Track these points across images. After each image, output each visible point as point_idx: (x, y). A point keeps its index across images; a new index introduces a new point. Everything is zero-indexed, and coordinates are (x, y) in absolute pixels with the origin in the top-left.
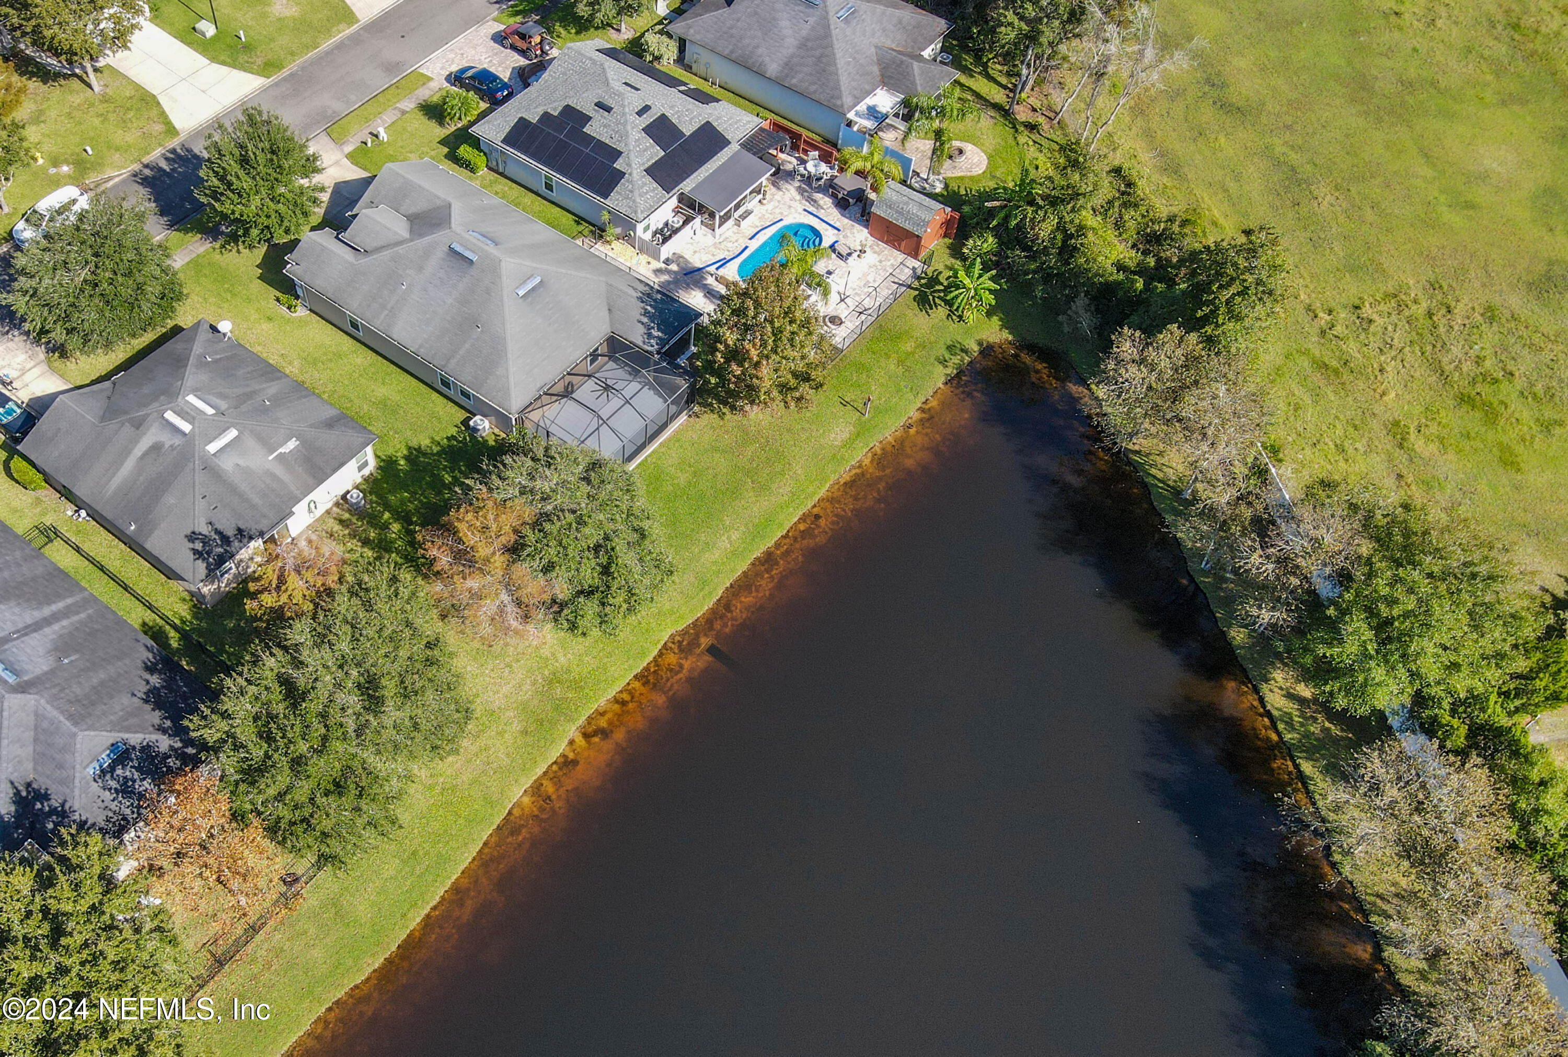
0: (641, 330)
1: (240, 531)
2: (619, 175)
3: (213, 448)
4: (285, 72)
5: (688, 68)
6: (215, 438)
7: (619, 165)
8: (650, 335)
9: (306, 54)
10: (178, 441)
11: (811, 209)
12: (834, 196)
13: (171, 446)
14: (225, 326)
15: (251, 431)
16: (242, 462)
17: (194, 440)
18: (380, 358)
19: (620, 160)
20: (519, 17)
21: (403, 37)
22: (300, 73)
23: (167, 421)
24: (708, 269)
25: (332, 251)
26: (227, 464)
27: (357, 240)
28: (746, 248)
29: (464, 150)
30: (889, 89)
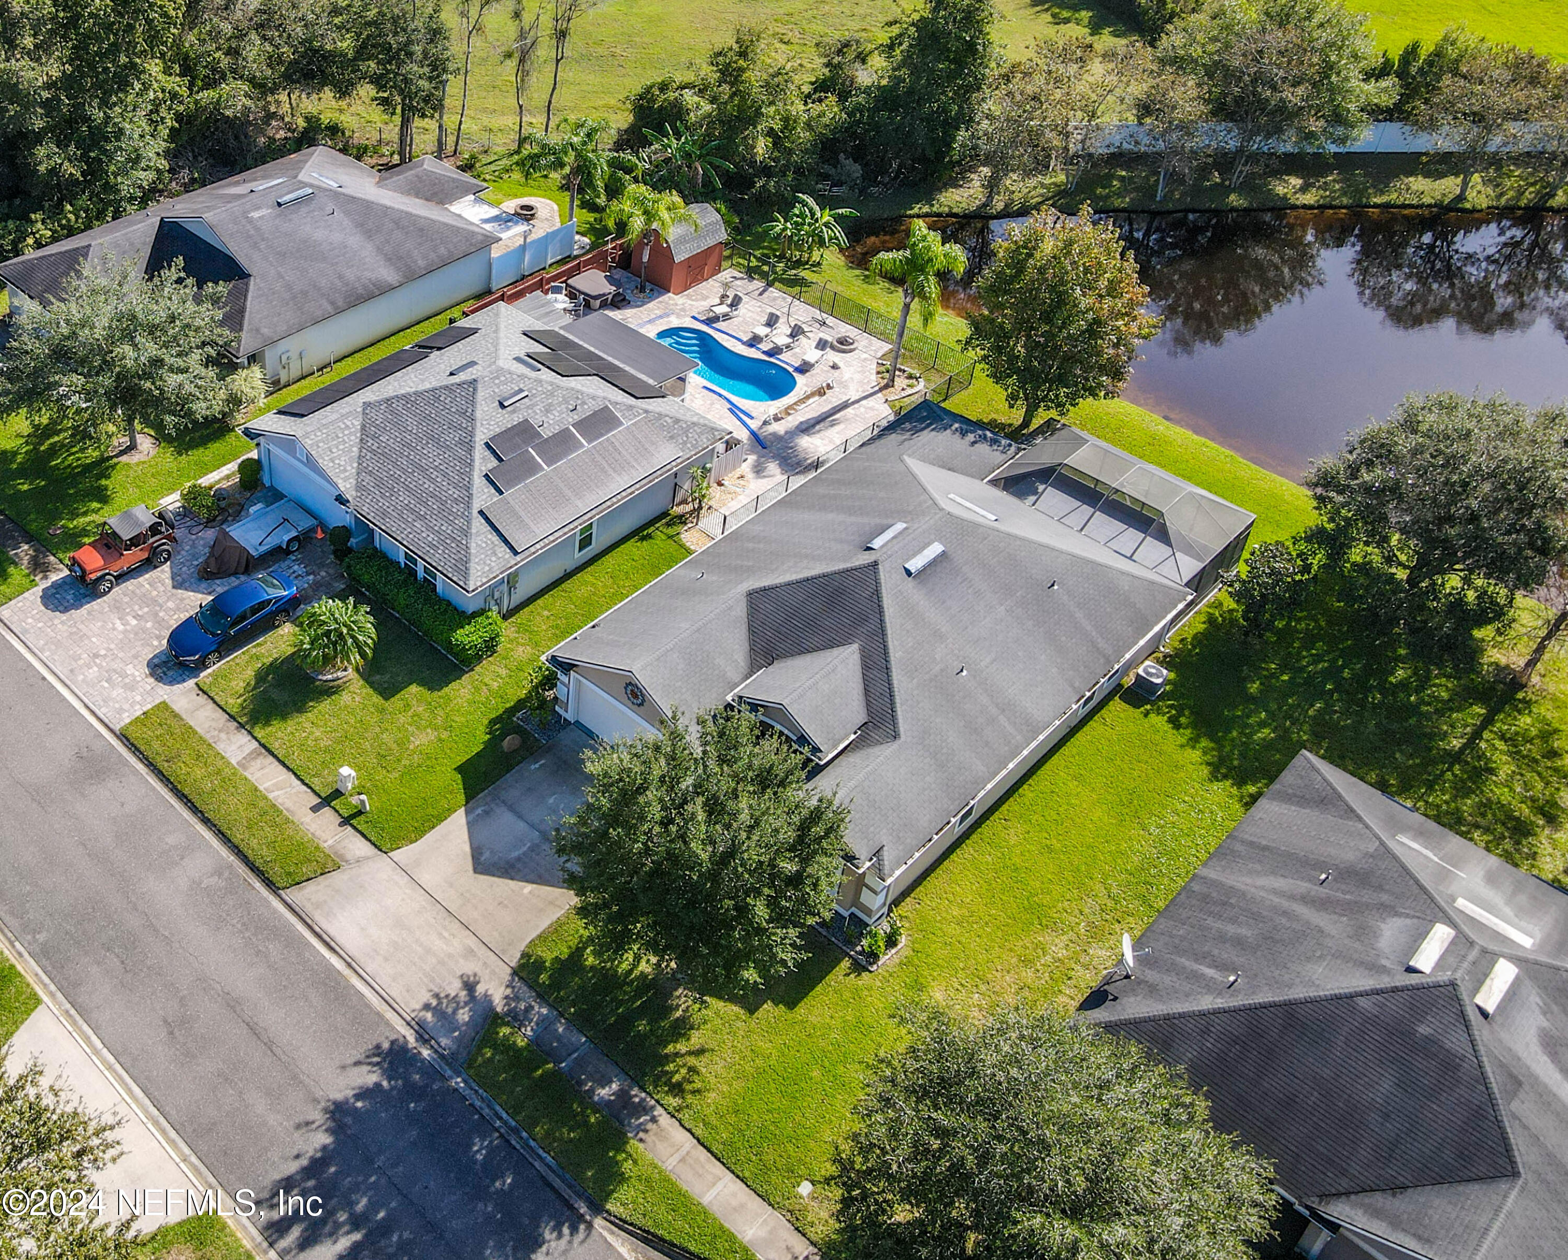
3: (1518, 937)
4: (30, 970)
5: (276, 386)
7: (625, 418)
8: (994, 441)
19: (618, 414)
24: (752, 426)
28: (705, 387)
29: (466, 636)
30: (451, 203)
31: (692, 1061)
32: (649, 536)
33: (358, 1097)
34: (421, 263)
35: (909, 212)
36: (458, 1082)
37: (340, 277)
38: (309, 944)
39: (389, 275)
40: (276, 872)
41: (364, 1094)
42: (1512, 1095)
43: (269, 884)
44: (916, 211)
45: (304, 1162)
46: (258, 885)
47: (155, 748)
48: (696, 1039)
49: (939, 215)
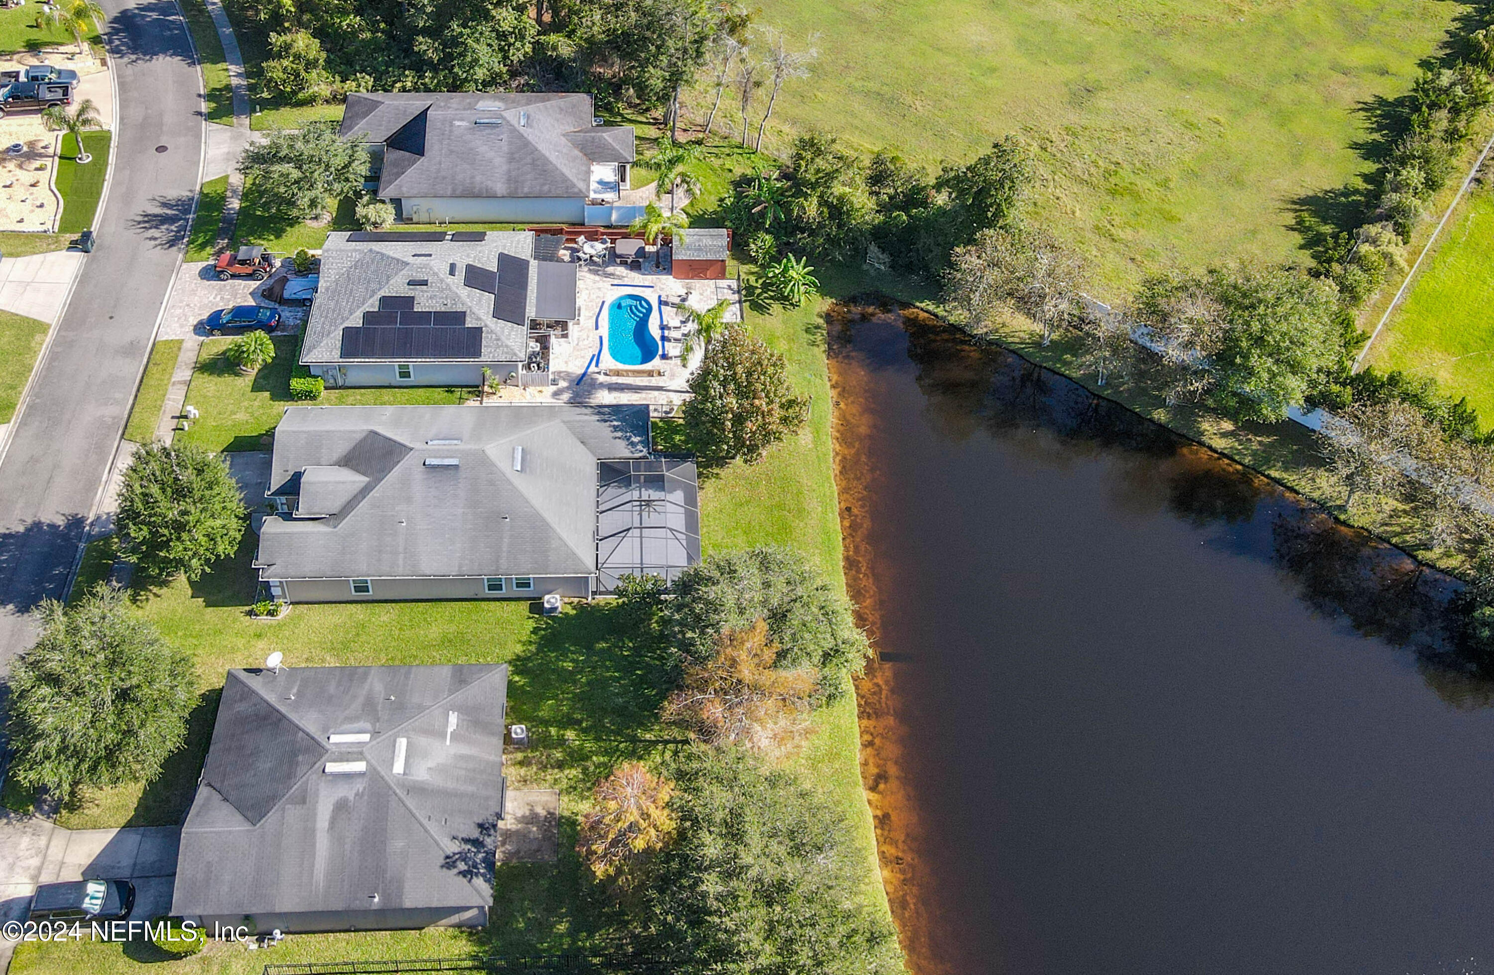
0: (622, 444)
1: (481, 826)
2: (477, 333)
3: (398, 767)
4: (21, 409)
5: (409, 221)
6: (393, 758)
7: (470, 323)
8: (633, 444)
9: (27, 381)
10: (360, 786)
11: (616, 282)
12: (624, 263)
13: (357, 794)
14: (274, 660)
15: (414, 730)
16: (431, 764)
17: (378, 773)
18: (402, 605)
19: (468, 319)
20: (208, 249)
21: (111, 318)
22: (38, 401)
23: (332, 774)
24: (590, 370)
25: (302, 533)
26: (422, 774)
27: (316, 510)
28: (601, 338)
29: (297, 384)
30: (598, 162)
31: (151, 596)
32: (452, 392)
33: (48, 525)
34: (526, 190)
35: (918, 304)
36: (82, 545)
37: (473, 177)
38: (106, 465)
39: (500, 188)
40: (129, 430)
41: (52, 526)
42: (293, 801)
43: (123, 434)
44: (922, 305)
45: (7, 532)
46: (120, 432)
47: (156, 357)
48: (164, 591)
49: (936, 316)
